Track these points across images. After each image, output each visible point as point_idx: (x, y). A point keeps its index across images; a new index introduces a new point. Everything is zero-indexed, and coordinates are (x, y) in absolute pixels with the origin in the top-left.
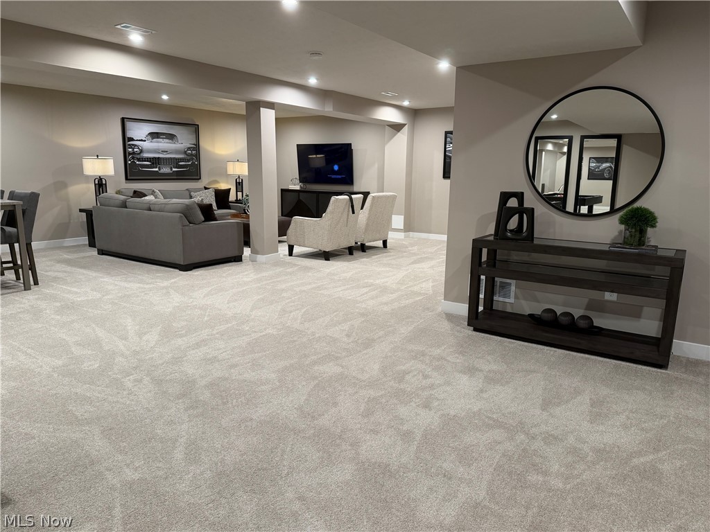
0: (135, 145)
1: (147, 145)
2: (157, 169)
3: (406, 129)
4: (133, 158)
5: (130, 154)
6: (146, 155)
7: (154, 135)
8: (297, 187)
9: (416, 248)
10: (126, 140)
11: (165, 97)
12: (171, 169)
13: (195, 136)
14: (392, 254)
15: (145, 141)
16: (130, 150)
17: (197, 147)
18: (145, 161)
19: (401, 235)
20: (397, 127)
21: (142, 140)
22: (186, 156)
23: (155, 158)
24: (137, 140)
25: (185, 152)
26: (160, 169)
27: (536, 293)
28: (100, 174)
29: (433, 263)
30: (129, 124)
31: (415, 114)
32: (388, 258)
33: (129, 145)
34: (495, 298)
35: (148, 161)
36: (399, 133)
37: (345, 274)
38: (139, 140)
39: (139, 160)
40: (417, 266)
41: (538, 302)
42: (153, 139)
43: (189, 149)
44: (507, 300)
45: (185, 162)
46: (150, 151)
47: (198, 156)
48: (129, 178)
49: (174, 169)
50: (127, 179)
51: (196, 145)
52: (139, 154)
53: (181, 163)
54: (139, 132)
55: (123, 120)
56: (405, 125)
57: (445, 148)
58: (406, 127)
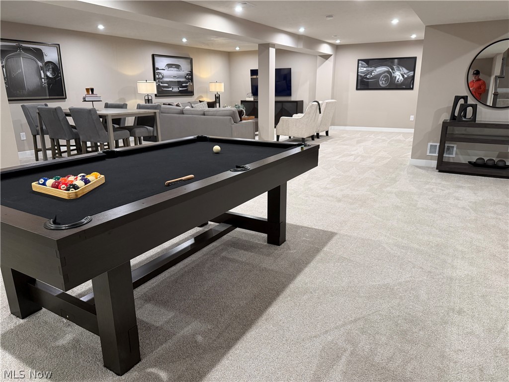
0: (160, 73)
1: (166, 72)
2: (171, 89)
4: (159, 82)
5: (157, 79)
6: (166, 79)
7: (170, 66)
8: (251, 99)
10: (155, 69)
11: (184, 40)
13: (190, 65)
15: (165, 70)
16: (157, 76)
17: (191, 73)
20: (326, 57)
21: (163, 69)
22: (186, 80)
23: (170, 81)
24: (161, 69)
25: (185, 77)
26: (173, 89)
27: (468, 151)
28: (148, 93)
30: (156, 58)
31: (337, 48)
33: (157, 73)
34: (444, 155)
35: (166, 84)
36: (327, 60)
39: (162, 83)
41: (469, 155)
42: (168, 68)
43: (187, 74)
44: (451, 156)
45: (185, 84)
46: (168, 77)
47: (191, 80)
48: (157, 95)
49: (180, 89)
52: (162, 79)
53: (183, 85)
54: (162, 63)
55: (153, 56)
56: (331, 55)
57: (358, 70)
58: (332, 57)
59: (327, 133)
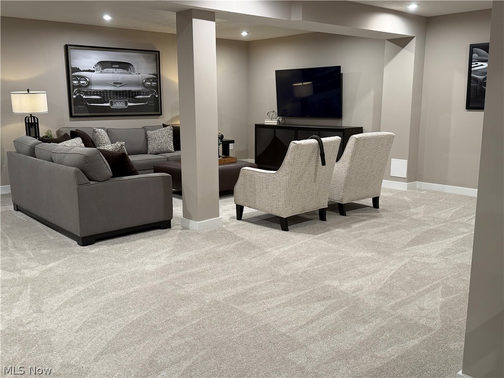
0: (83, 77)
1: (95, 76)
2: (108, 104)
3: (413, 44)
4: (79, 92)
5: (75, 87)
6: (94, 88)
7: (103, 65)
8: (274, 122)
9: (421, 209)
10: (70, 70)
11: (107, 18)
12: (126, 104)
13: (155, 64)
14: (383, 220)
15: (93, 71)
16: (75, 82)
17: (157, 77)
18: (94, 95)
19: (403, 186)
20: (401, 42)
21: (89, 71)
22: (144, 88)
23: (106, 91)
24: (84, 71)
25: (143, 84)
26: (112, 104)
28: (31, 112)
29: (446, 243)
30: (73, 53)
32: (376, 230)
33: (75, 76)
35: (97, 95)
36: (404, 50)
37: (298, 264)
38: (87, 71)
39: (86, 93)
40: (420, 249)
42: (103, 69)
43: (148, 79)
45: (143, 95)
46: (100, 83)
47: (158, 88)
48: (74, 114)
49: (129, 104)
50: (71, 116)
51: (156, 75)
52: (87, 86)
53: (138, 97)
54: (86, 61)
55: (66, 47)
56: (413, 38)
57: (470, 67)
58: (414, 41)
59: (376, 201)
